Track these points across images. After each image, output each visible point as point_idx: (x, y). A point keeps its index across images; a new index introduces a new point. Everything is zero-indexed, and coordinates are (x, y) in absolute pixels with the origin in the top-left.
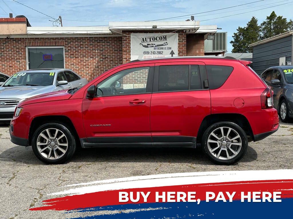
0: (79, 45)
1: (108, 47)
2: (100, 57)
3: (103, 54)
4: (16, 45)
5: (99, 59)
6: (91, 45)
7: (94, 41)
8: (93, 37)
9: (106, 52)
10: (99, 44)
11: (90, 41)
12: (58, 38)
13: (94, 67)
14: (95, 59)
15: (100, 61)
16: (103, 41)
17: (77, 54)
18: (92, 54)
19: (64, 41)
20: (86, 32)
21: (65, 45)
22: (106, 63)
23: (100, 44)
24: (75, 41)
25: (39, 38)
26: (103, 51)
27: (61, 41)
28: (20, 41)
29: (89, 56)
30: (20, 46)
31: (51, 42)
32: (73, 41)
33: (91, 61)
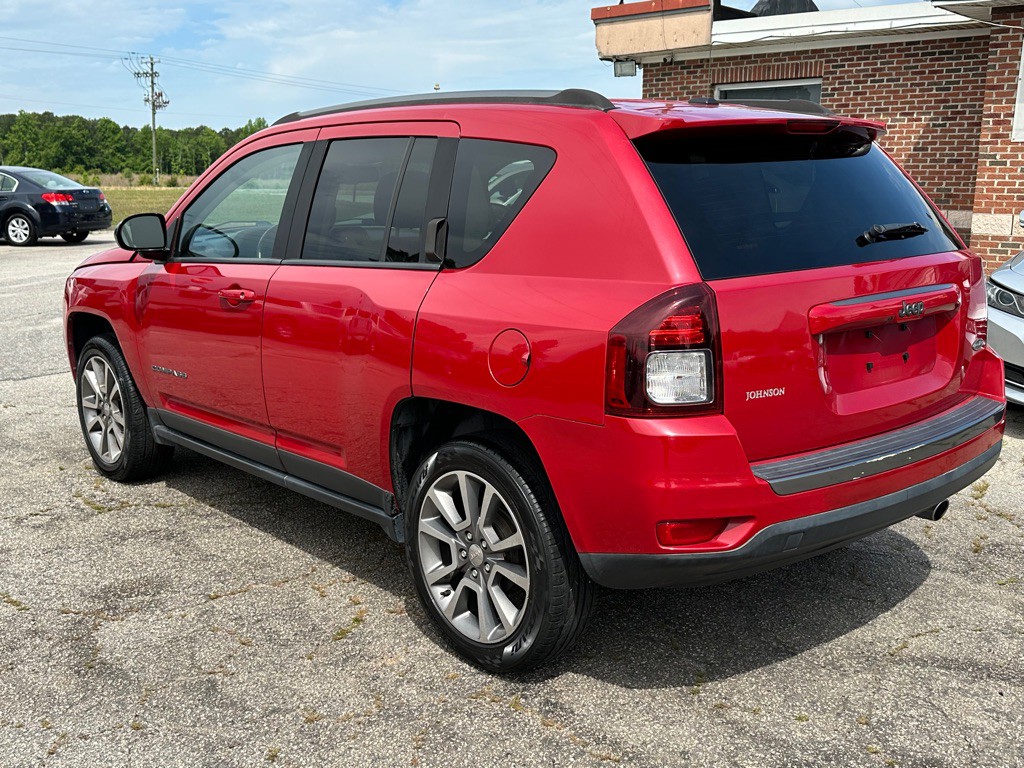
0: (870, 72)
1: (971, 73)
2: (935, 114)
3: (948, 101)
4: (688, 83)
5: (931, 120)
6: (910, 71)
7: (923, 55)
8: (918, 42)
9: (958, 95)
10: (939, 66)
11: (907, 56)
12: (806, 52)
13: (912, 147)
14: (916, 120)
15: (934, 125)
16: (952, 52)
17: (860, 105)
18: (907, 103)
19: (823, 60)
20: (885, 25)
21: (826, 73)
22: (956, 133)
23: (943, 66)
24: (858, 59)
25: (749, 57)
26: (949, 89)
27: (813, 61)
28: (699, 70)
29: (898, 109)
30: (698, 84)
31: (783, 65)
32: (852, 60)
33: (903, 126)
